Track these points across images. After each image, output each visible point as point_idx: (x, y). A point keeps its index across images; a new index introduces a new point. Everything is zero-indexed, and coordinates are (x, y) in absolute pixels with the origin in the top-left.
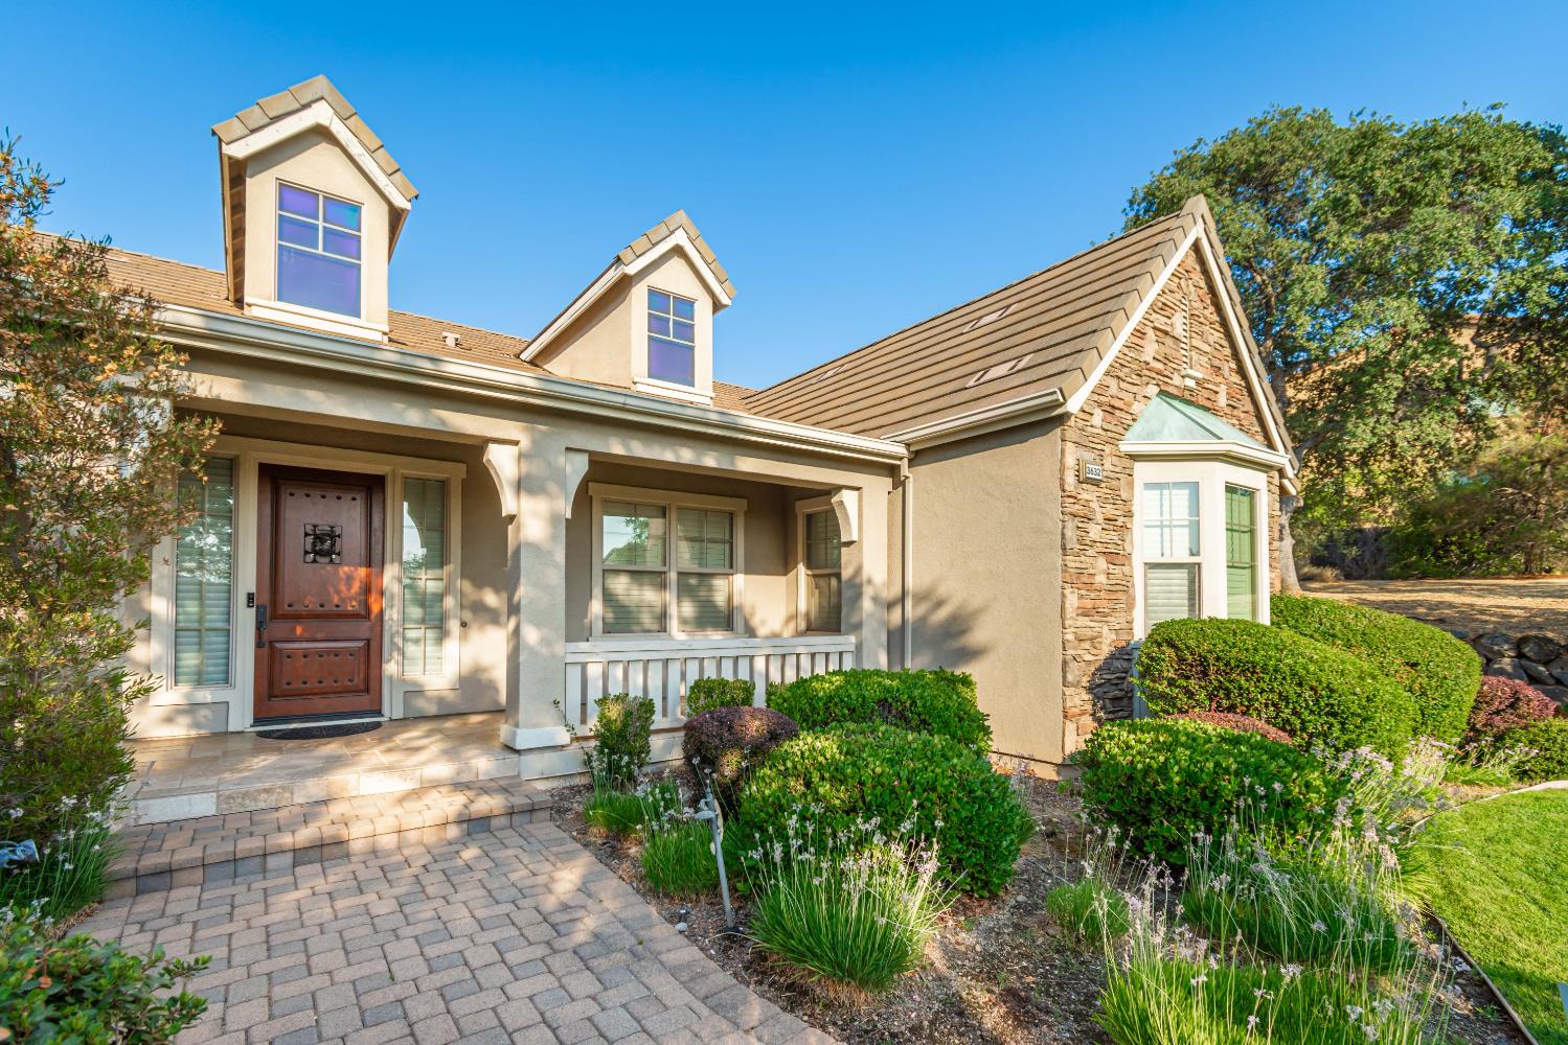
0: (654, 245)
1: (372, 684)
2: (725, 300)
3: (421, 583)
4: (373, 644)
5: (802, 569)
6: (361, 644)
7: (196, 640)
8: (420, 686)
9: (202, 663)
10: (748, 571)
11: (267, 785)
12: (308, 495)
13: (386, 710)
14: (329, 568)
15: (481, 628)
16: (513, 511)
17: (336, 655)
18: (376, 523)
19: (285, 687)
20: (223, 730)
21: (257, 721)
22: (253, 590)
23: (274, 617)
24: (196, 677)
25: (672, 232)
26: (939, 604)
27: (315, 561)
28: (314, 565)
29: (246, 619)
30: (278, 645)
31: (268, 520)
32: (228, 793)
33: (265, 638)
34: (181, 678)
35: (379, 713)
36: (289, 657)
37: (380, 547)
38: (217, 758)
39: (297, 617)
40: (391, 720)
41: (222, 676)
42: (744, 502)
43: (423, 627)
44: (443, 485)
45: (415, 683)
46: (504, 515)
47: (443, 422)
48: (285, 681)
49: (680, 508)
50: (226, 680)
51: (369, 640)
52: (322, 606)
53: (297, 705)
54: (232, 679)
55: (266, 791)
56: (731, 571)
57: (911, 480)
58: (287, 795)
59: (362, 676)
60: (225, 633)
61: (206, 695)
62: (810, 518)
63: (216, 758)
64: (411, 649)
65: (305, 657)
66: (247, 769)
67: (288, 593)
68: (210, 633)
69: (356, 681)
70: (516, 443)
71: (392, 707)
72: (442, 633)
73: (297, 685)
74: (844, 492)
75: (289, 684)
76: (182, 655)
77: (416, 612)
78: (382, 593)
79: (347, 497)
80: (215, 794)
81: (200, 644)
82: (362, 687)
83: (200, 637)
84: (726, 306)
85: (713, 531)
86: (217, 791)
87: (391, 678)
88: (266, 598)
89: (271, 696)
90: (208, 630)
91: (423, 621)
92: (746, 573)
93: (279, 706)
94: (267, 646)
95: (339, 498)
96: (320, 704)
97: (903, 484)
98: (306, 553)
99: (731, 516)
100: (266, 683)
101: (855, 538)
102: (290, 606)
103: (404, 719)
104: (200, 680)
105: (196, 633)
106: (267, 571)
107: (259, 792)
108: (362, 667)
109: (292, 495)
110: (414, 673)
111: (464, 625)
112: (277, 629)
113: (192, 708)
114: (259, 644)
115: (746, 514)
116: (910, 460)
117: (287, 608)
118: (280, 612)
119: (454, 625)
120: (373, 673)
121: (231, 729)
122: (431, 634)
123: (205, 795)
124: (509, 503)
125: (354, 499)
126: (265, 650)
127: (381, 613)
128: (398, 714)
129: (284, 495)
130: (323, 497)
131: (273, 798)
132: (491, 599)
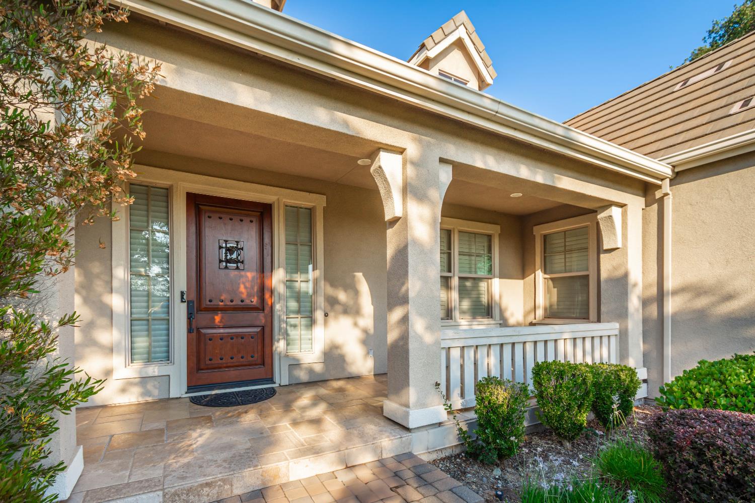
0: (446, 36)
1: (266, 360)
2: (489, 80)
3: (297, 285)
4: (267, 330)
5: (540, 274)
6: (258, 329)
7: (146, 327)
8: (298, 360)
9: (150, 345)
10: (502, 276)
11: (209, 479)
12: (220, 218)
13: (277, 379)
14: (236, 272)
15: (336, 317)
16: (398, 213)
17: (242, 338)
18: (267, 240)
19: (208, 362)
20: (167, 397)
21: (191, 388)
22: (185, 289)
23: (200, 309)
24: (146, 356)
25: (457, 28)
26: (729, 297)
27: (226, 267)
28: (227, 271)
29: (180, 312)
30: (203, 331)
31: (193, 237)
32: (173, 490)
33: (194, 326)
34: (135, 357)
35: (271, 380)
36: (210, 340)
37: (270, 257)
38: (162, 430)
39: (215, 310)
40: (280, 386)
41: (165, 355)
42: (498, 228)
43: (299, 316)
44: (311, 211)
45: (294, 359)
46: (386, 220)
47: (346, 124)
48: (207, 359)
49: (460, 232)
50: (168, 358)
51: (263, 328)
52: (232, 301)
53: (217, 376)
54: (171, 357)
55: (208, 485)
56: (489, 276)
57: (671, 196)
58: (227, 487)
59: (259, 354)
60: (165, 322)
61: (154, 370)
62: (545, 237)
63: (161, 432)
64: (293, 333)
65: (221, 339)
66: (187, 451)
67: (208, 292)
68: (156, 322)
69: (256, 356)
70: (401, 151)
71: (281, 377)
72: (312, 322)
73: (216, 361)
74: (614, 208)
75: (210, 360)
76: (136, 339)
77: (293, 305)
78: (272, 292)
79: (247, 220)
80: (161, 493)
81: (148, 330)
82: (259, 361)
83: (148, 325)
84: (488, 85)
85: (479, 247)
86: (163, 490)
87: (280, 354)
88: (193, 296)
89: (199, 369)
90: (153, 320)
91: (298, 312)
92: (500, 278)
93: (206, 376)
94: (195, 331)
95: (241, 220)
96: (233, 374)
97: (661, 201)
98: (221, 261)
99: (489, 237)
100: (194, 359)
101: (619, 245)
102: (210, 301)
103: (289, 385)
104: (149, 359)
105: (145, 322)
106: (194, 275)
107: (202, 486)
108: (260, 348)
109: (209, 217)
110: (295, 351)
111: (326, 315)
112: (202, 319)
113: (144, 380)
114: (190, 330)
115: (500, 235)
116: (671, 180)
117: (209, 303)
118: (204, 306)
119: (319, 315)
120: (267, 350)
121: (172, 396)
122: (304, 322)
123: (151, 495)
124: (394, 206)
125: (251, 221)
126: (194, 334)
127: (272, 307)
128: (285, 382)
129: (204, 218)
130: (231, 219)
131: (215, 491)
132: (342, 296)
